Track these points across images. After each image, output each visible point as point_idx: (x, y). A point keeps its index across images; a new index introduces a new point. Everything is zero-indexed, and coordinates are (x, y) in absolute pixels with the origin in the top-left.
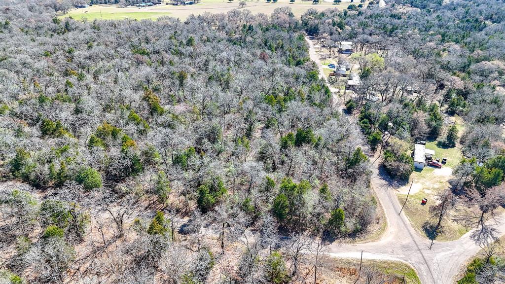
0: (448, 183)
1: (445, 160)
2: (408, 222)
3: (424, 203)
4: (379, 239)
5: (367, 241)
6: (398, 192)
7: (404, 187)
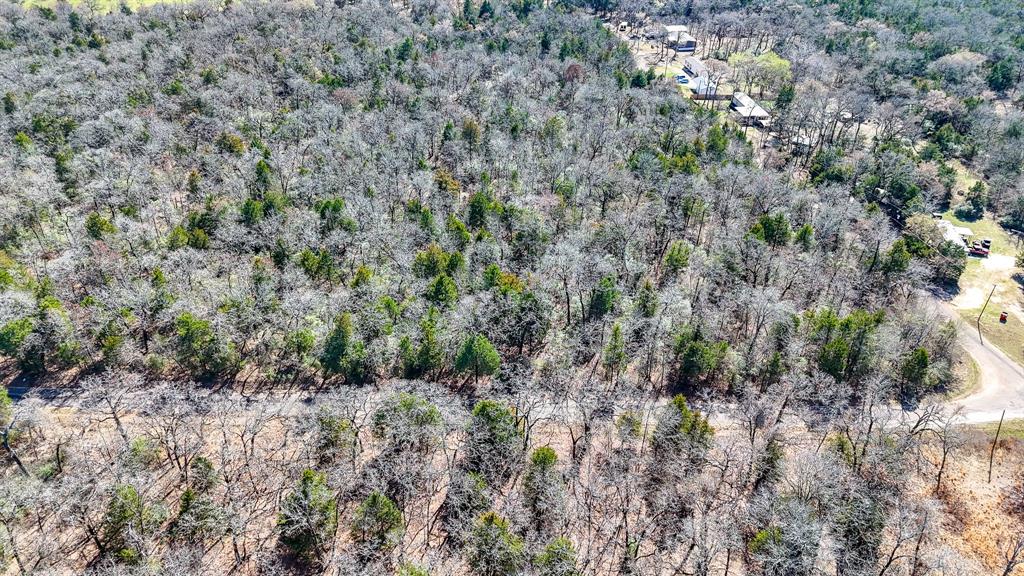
0: (1013, 281)
1: (989, 242)
2: (1002, 355)
3: (1003, 319)
4: (979, 387)
5: (966, 393)
6: (955, 308)
7: (957, 299)
